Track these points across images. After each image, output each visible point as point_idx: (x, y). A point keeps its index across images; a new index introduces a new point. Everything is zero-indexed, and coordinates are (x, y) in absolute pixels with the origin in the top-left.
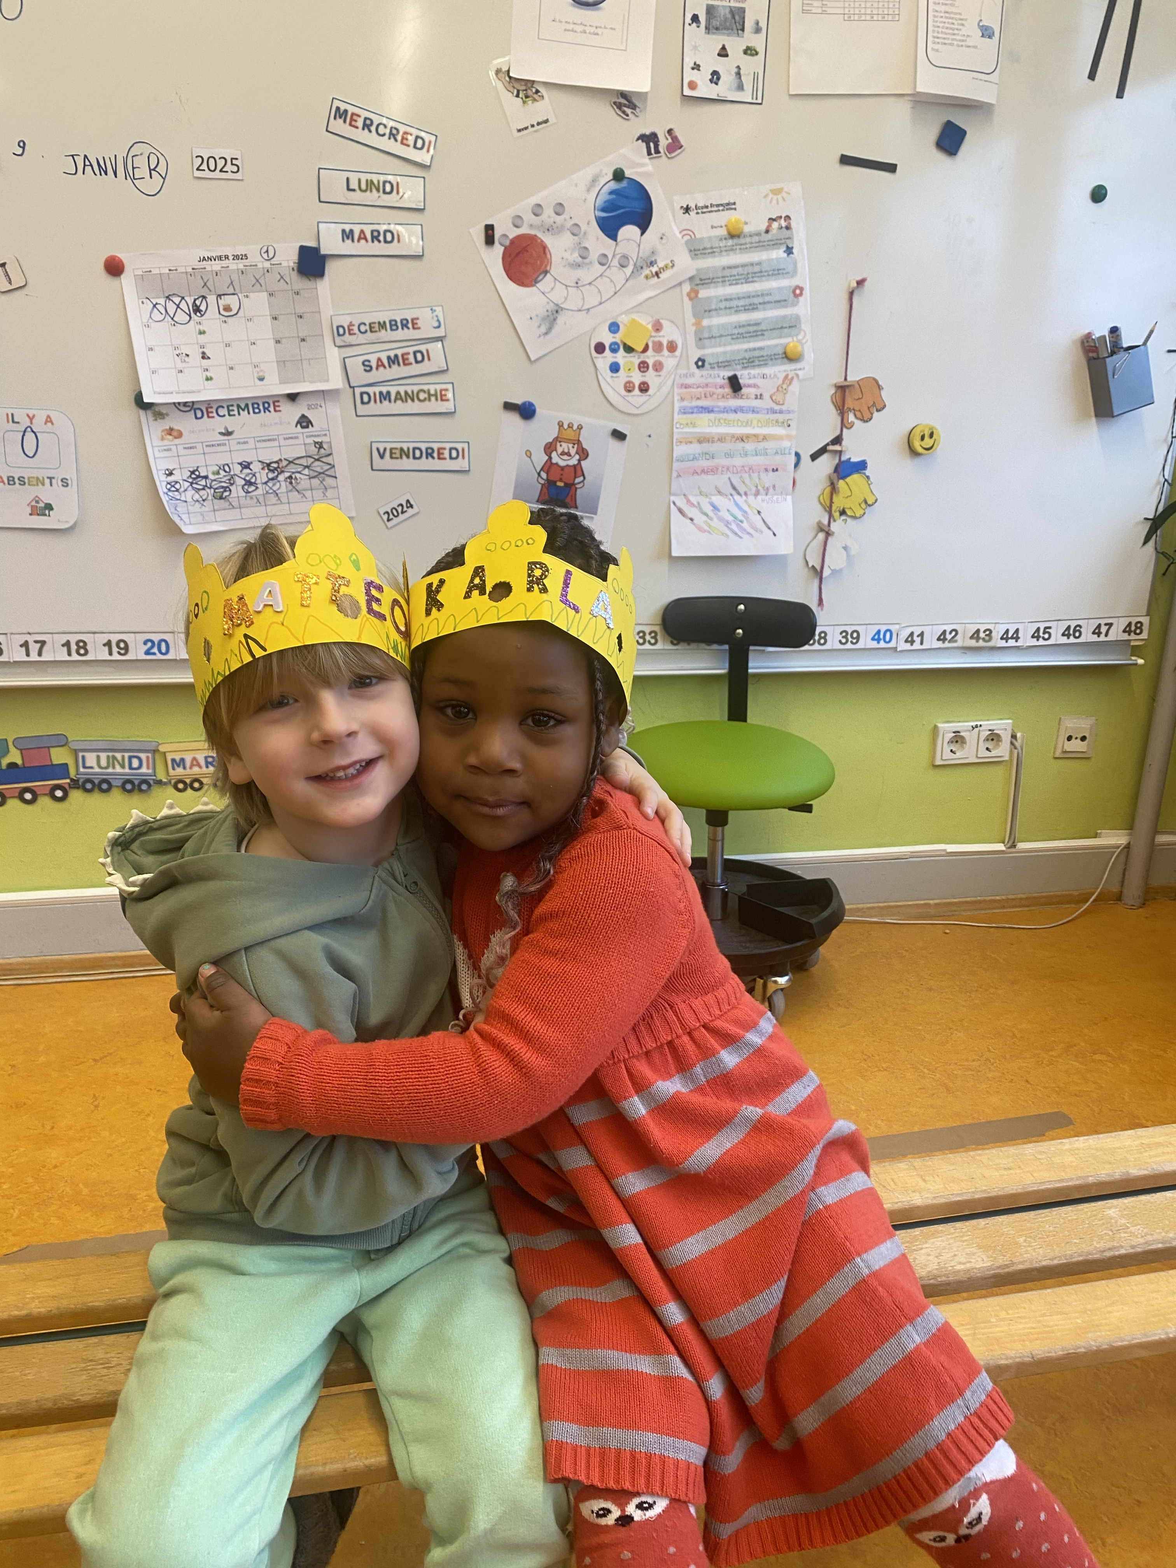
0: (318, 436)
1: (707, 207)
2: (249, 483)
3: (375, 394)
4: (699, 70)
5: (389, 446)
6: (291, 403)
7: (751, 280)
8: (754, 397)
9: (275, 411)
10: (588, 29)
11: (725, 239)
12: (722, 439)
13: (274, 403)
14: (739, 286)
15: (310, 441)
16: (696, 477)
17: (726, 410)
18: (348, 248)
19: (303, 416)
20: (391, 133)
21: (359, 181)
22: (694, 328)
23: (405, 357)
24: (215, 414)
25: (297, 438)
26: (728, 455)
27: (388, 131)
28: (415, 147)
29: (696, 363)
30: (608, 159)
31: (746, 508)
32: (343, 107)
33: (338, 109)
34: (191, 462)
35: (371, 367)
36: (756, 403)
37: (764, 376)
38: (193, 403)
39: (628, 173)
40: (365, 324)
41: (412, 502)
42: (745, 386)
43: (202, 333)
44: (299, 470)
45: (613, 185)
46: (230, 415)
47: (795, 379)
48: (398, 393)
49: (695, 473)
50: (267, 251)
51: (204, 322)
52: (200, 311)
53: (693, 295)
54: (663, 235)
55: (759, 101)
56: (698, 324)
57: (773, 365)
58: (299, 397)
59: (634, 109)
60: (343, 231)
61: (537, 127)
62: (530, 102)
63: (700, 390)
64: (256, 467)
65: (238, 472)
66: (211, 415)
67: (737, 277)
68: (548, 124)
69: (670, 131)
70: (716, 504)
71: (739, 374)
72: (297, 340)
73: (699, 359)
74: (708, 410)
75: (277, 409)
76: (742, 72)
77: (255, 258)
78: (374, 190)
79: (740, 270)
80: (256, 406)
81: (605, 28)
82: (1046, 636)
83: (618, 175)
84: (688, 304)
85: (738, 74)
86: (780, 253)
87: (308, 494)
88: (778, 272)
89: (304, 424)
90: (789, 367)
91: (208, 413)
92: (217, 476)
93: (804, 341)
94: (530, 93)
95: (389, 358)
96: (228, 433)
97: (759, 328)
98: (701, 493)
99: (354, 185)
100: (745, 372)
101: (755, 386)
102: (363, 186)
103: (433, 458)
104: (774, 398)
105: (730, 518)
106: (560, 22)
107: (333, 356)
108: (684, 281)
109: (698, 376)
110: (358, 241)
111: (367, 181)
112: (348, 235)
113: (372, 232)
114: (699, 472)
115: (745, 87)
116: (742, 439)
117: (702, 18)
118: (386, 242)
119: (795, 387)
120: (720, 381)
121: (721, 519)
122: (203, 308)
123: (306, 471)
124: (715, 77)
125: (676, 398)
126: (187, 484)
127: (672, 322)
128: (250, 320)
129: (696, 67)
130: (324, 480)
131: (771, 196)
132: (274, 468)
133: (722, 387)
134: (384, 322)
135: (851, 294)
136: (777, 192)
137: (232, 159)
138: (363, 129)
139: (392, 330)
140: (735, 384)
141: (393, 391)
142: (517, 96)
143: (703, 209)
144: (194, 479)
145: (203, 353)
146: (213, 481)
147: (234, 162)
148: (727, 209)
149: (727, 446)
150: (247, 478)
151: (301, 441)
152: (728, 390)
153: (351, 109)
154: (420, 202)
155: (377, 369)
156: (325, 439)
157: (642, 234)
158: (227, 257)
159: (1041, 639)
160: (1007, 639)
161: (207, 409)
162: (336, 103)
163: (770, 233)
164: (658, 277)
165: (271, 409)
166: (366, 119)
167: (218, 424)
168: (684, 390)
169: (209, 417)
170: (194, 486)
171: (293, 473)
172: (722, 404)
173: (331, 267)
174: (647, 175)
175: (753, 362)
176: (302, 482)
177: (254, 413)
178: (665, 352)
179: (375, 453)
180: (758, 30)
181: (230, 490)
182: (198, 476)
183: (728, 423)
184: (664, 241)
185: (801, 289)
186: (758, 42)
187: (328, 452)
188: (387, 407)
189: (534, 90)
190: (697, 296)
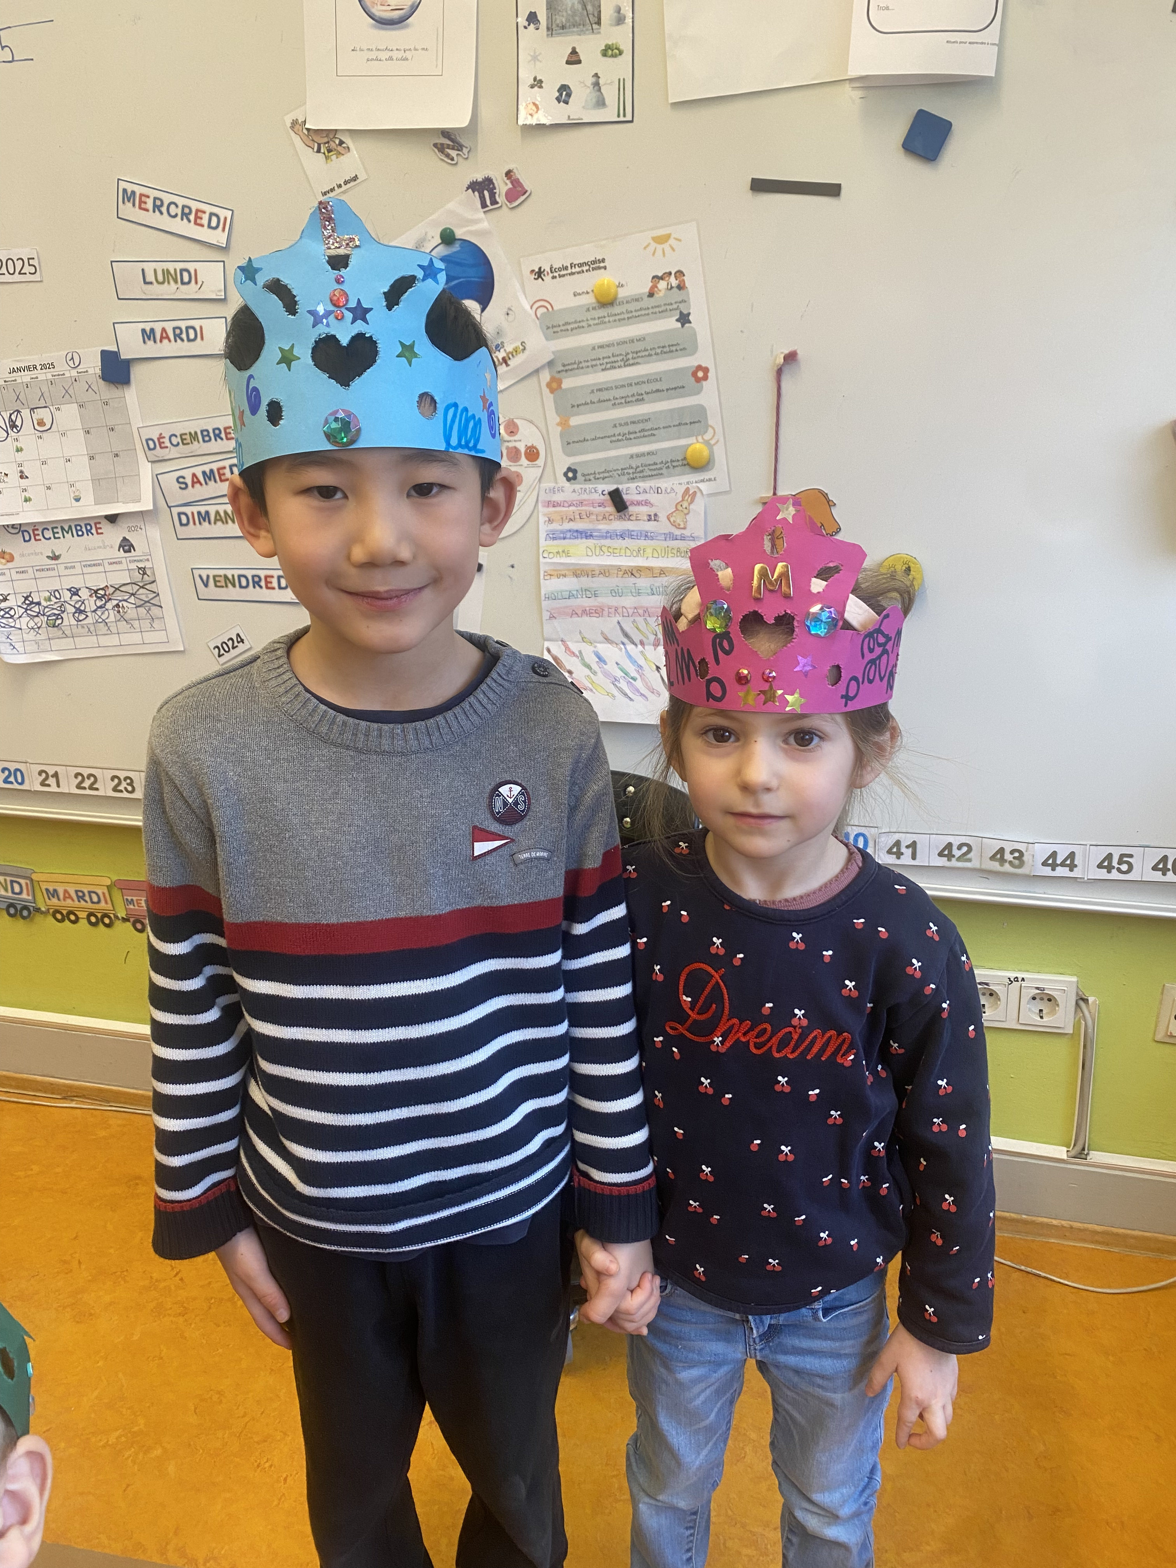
0: (141, 561)
1: (566, 268)
2: (79, 611)
3: (193, 513)
4: (541, 87)
5: (211, 573)
6: (112, 524)
7: (631, 362)
8: (646, 518)
9: (98, 533)
10: (395, 55)
11: (594, 308)
12: (605, 572)
13: (96, 524)
14: (617, 371)
15: (133, 566)
16: (576, 619)
17: (609, 535)
18: (151, 349)
19: (125, 539)
20: (183, 213)
21: (155, 271)
22: (559, 429)
23: (221, 472)
24: (41, 537)
25: (120, 563)
26: (615, 593)
27: (179, 212)
28: (209, 227)
29: (566, 474)
30: (433, 217)
31: (641, 661)
32: (130, 188)
33: (125, 191)
34: (25, 586)
35: (186, 484)
36: (650, 526)
37: (658, 491)
38: (20, 525)
39: (459, 233)
40: (176, 436)
41: (243, 637)
42: (632, 503)
43: (19, 450)
44: (126, 598)
45: (442, 251)
46: (55, 538)
47: (698, 494)
48: (217, 513)
49: (574, 613)
50: (72, 358)
51: (20, 438)
52: (16, 427)
53: (554, 385)
54: (510, 309)
55: (629, 118)
56: (564, 423)
57: (670, 475)
58: (118, 519)
59: (461, 150)
60: (144, 331)
61: (344, 188)
62: (334, 157)
63: (572, 508)
64: (84, 594)
65: (68, 599)
66: (37, 537)
67: (613, 359)
68: (358, 181)
69: (509, 174)
70: (602, 654)
71: (620, 487)
72: (111, 455)
73: (569, 469)
74: (587, 535)
75: (99, 531)
76: (601, 81)
77: (62, 367)
78: (172, 282)
79: (616, 350)
80: (79, 528)
81: (416, 50)
82: (1124, 867)
83: (448, 238)
84: (549, 398)
85: (597, 85)
86: (671, 323)
87: (136, 624)
88: (670, 349)
89: (126, 548)
90: (690, 479)
91: (35, 535)
92: (48, 603)
93: (712, 442)
94: (333, 145)
95: (204, 473)
96: (55, 558)
97: (648, 426)
98: (583, 639)
99: (150, 277)
100: (632, 485)
101: (647, 503)
102: (160, 278)
103: (261, 587)
104: (672, 520)
105: (619, 674)
106: (361, 50)
107: (146, 471)
108: (543, 367)
109: (569, 491)
110: (161, 341)
111: (163, 270)
112: (148, 335)
113: (174, 329)
114: (579, 612)
115: (607, 102)
116: (632, 572)
117: (542, 17)
118: (189, 340)
119: (699, 505)
120: (597, 497)
121: (607, 674)
122: (18, 423)
123: (132, 600)
124: (564, 94)
125: (542, 519)
126: (22, 611)
127: (531, 422)
128: (63, 435)
129: (538, 83)
130: (150, 609)
131: (653, 245)
132: (101, 594)
133: (601, 505)
134: (196, 433)
135: (779, 372)
136: (661, 240)
137: (29, 259)
138: (154, 211)
139: (204, 441)
140: (618, 501)
141: (212, 510)
142: (319, 151)
143: (559, 272)
144: (28, 605)
145: (21, 472)
146: (45, 607)
147: (31, 262)
148: (594, 269)
149: (613, 582)
150: (77, 606)
151: (124, 566)
152: (611, 509)
153: (139, 190)
154: (220, 291)
155: (193, 486)
156: (148, 565)
157: (483, 310)
158: (35, 368)
159: (1114, 871)
160: (1054, 867)
161: (33, 531)
162: (123, 185)
163: (656, 295)
164: (507, 365)
165: (94, 531)
166: (155, 199)
167: (45, 547)
168: (551, 509)
169: (36, 540)
170: (28, 612)
171: (121, 601)
172: (603, 527)
173: (137, 373)
174: (483, 233)
175: (642, 471)
176: (129, 611)
177: (78, 535)
178: (524, 461)
179: (198, 580)
180: (620, 20)
181: (62, 618)
182: (32, 603)
183: (613, 552)
184: (511, 317)
185: (706, 370)
186: (620, 36)
187: (152, 579)
188: (206, 529)
189: (337, 142)
190: (559, 386)
